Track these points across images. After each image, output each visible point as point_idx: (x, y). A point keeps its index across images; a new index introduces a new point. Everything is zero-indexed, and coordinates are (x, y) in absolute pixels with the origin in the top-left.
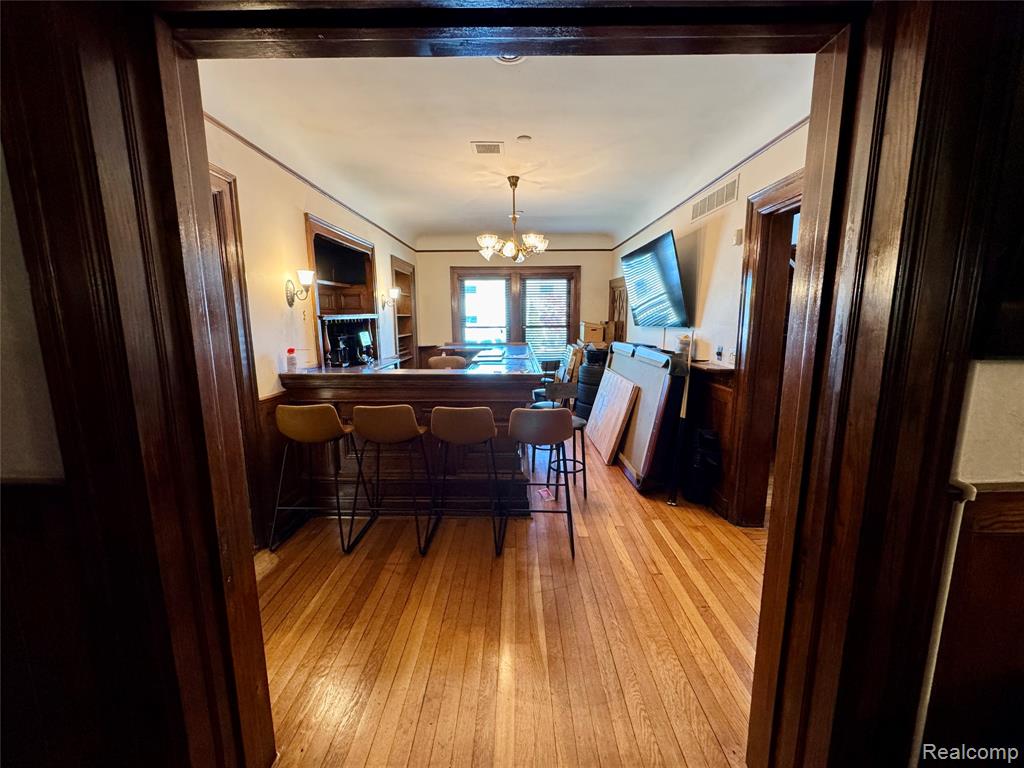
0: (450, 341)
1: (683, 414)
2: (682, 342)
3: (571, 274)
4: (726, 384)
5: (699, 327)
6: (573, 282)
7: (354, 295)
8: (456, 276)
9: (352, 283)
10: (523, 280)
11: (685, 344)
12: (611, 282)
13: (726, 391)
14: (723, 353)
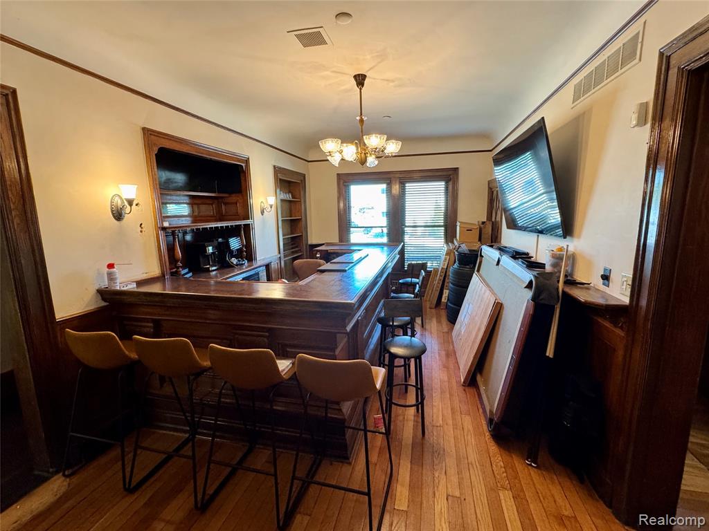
0: (336, 240)
1: (550, 352)
2: (554, 256)
3: (449, 176)
4: (615, 324)
5: (579, 237)
6: (451, 183)
7: (232, 203)
8: (342, 183)
9: (231, 193)
10: (402, 184)
11: (558, 259)
12: (489, 182)
13: (616, 333)
14: (612, 276)
